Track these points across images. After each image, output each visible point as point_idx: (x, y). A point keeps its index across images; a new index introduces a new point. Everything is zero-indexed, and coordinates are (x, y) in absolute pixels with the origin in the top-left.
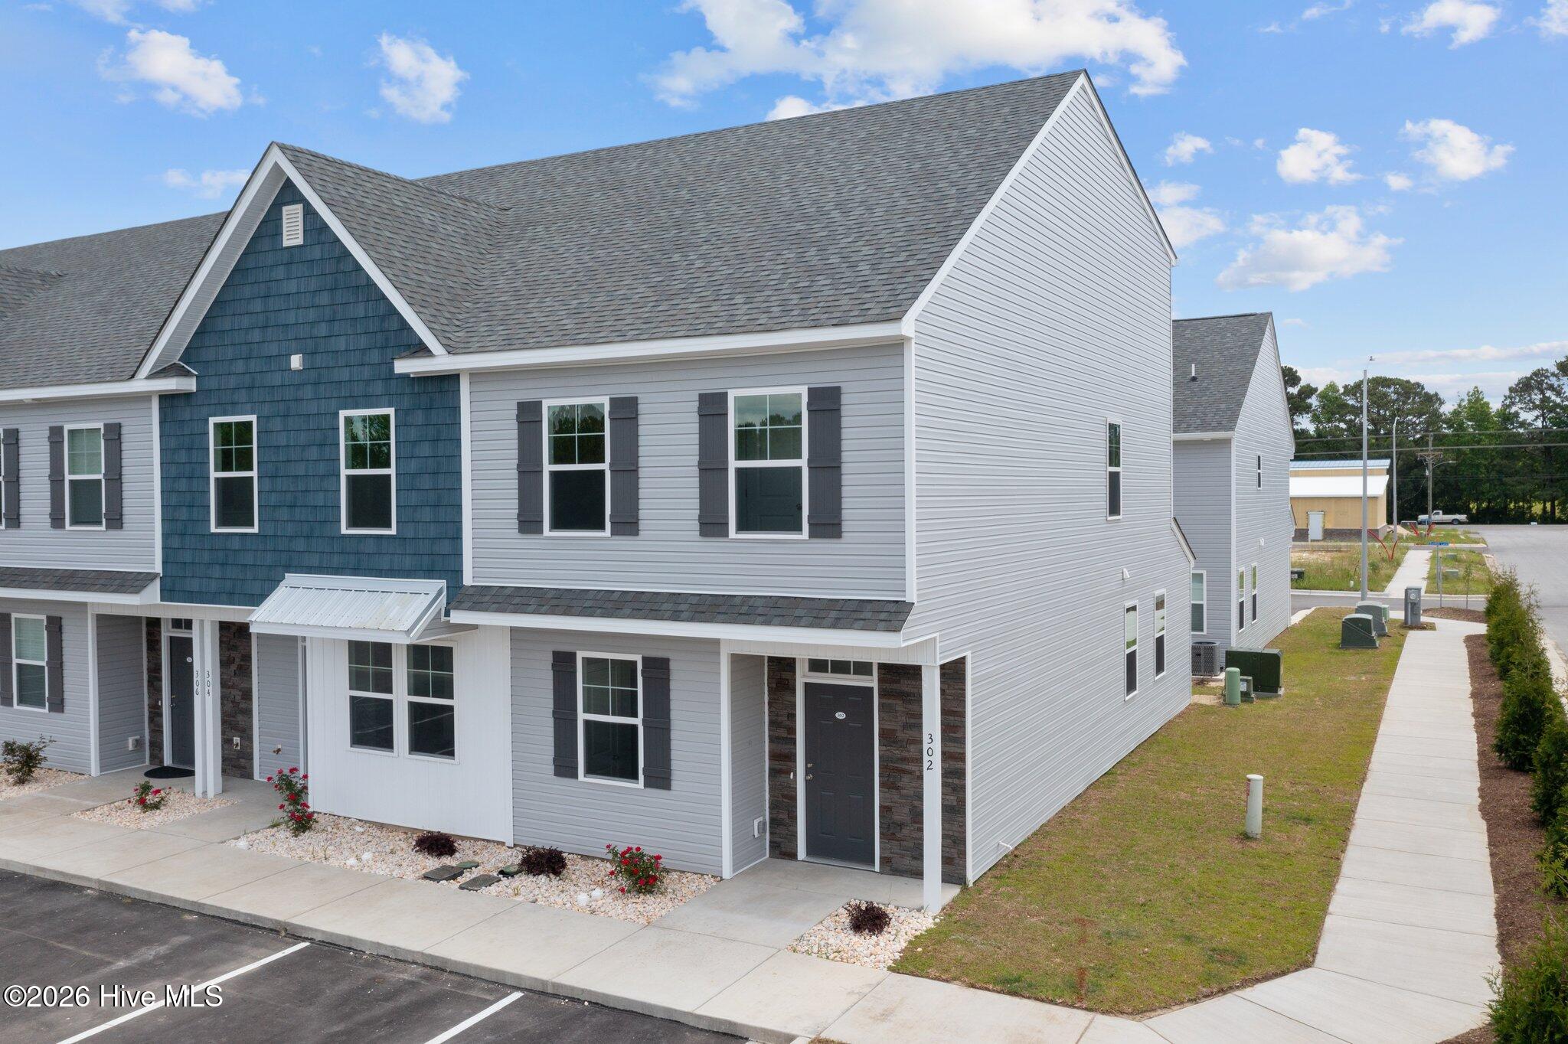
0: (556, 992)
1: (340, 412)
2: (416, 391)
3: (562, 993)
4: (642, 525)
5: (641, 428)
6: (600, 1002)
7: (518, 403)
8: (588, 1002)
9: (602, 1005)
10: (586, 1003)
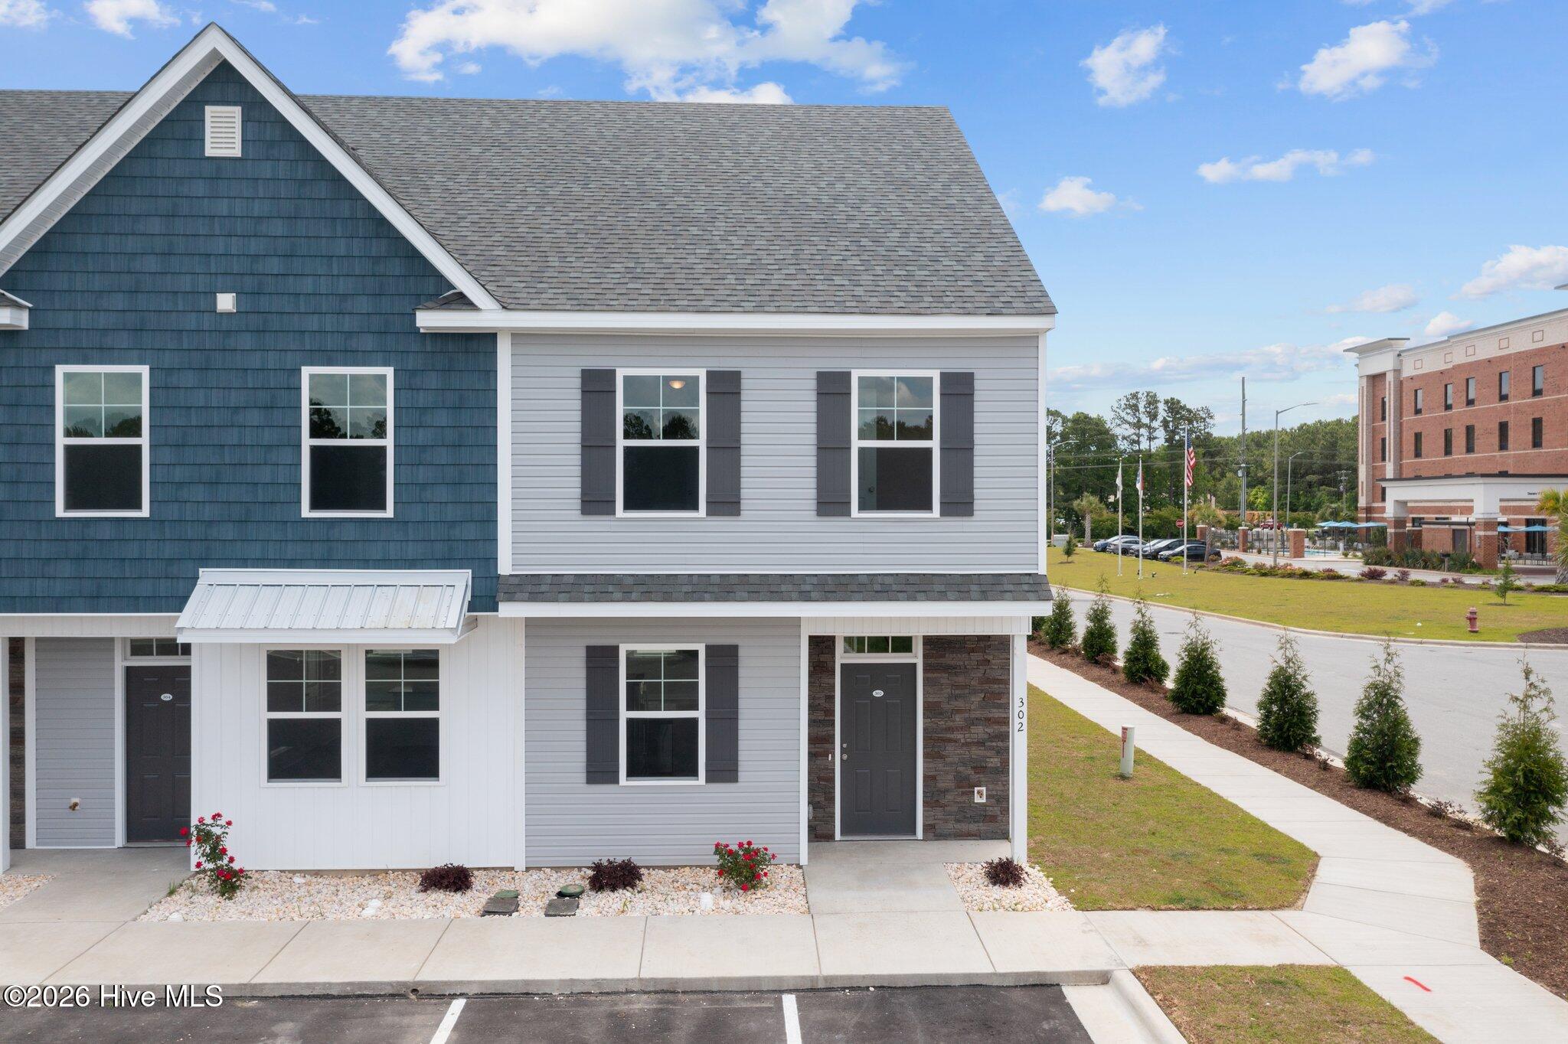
0: (828, 985)
1: (303, 368)
2: (429, 349)
3: (836, 984)
4: (744, 505)
5: (743, 404)
6: (885, 985)
7: (583, 371)
8: (874, 987)
9: (889, 987)
10: (872, 989)
